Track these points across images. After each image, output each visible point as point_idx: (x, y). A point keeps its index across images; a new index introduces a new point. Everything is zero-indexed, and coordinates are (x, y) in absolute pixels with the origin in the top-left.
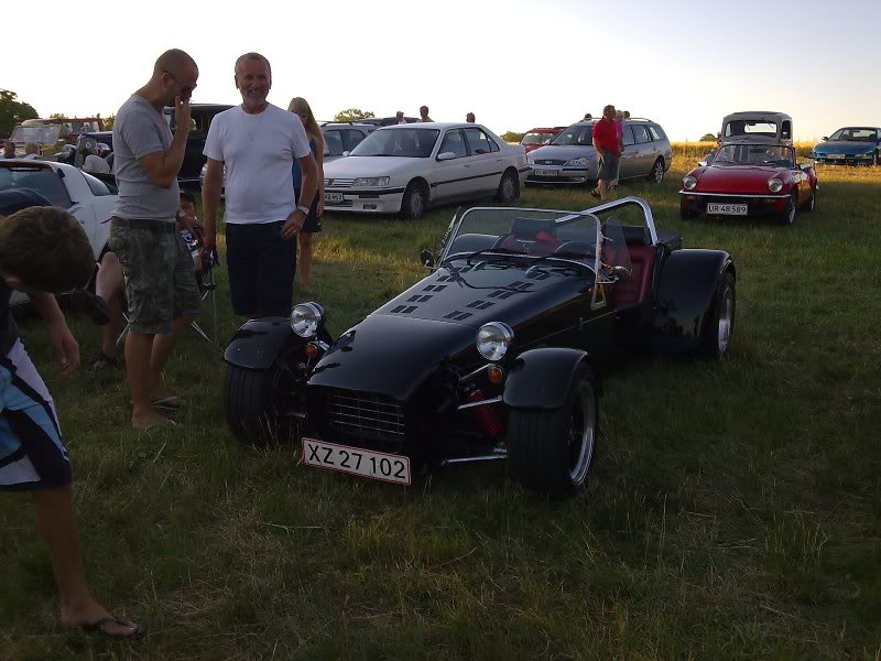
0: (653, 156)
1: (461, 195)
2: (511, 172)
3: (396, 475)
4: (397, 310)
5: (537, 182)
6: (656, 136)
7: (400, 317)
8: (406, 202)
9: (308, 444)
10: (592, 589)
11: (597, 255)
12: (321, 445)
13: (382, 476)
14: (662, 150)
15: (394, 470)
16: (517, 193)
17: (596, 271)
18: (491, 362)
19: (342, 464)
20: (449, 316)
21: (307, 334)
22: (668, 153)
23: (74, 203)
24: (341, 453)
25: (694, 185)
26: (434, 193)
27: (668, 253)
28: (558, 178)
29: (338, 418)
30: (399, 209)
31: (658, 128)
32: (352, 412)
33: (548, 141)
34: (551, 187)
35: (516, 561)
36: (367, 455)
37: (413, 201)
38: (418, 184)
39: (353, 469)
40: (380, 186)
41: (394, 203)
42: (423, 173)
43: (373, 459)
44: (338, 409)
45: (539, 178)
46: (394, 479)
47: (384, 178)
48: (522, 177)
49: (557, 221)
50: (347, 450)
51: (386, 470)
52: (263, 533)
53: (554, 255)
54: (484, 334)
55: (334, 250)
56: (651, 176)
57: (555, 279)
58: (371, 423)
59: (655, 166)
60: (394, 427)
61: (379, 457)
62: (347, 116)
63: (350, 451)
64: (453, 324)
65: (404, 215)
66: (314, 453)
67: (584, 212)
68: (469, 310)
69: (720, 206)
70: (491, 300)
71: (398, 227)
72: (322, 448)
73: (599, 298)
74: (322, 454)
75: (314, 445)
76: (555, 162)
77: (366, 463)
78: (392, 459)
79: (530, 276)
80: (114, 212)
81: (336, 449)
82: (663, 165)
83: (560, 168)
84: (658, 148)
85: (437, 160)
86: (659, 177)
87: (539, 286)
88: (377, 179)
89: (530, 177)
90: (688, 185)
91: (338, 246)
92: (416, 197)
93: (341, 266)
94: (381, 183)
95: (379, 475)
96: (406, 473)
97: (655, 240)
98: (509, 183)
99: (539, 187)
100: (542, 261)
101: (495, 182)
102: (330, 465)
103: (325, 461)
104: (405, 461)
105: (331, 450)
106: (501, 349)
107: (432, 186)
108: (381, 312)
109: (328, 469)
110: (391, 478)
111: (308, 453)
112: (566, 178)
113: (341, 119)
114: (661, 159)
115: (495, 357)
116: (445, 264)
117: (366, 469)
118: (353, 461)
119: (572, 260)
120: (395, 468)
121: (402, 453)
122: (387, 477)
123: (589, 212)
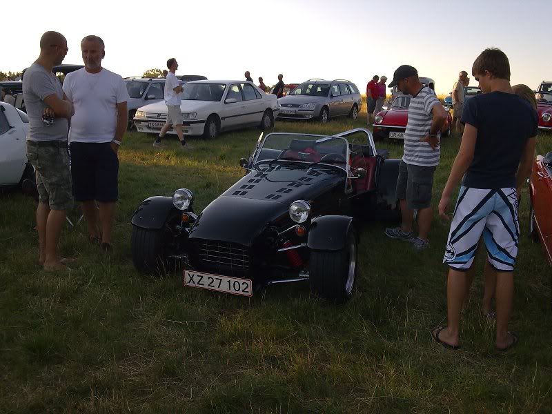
0: (351, 103)
1: (238, 125)
2: (269, 111)
3: (243, 291)
4: (236, 193)
5: (284, 118)
6: (353, 91)
7: (239, 198)
8: (207, 129)
9: (188, 274)
10: (367, 352)
11: (348, 161)
12: (196, 274)
13: (235, 292)
14: (356, 99)
15: (243, 287)
16: (272, 124)
17: (347, 171)
18: (297, 223)
19: (209, 285)
20: (268, 197)
21: (183, 208)
22: (359, 101)
23: (11, 127)
24: (209, 278)
25: (381, 121)
26: (223, 123)
27: (383, 161)
28: (296, 115)
29: (205, 257)
30: (202, 132)
31: (354, 86)
32: (215, 254)
33: (288, 93)
34: (292, 121)
35: (320, 338)
36: (225, 279)
37: (211, 128)
38: (214, 117)
39: (216, 288)
40: (191, 118)
41: (199, 129)
42: (216, 111)
43: (229, 282)
44: (205, 252)
45: (284, 115)
46: (242, 293)
47: (193, 114)
48: (275, 114)
49: (317, 141)
50: (212, 276)
51: (237, 288)
52: (167, 326)
53: (321, 162)
54: (294, 207)
55: (167, 158)
56: (350, 115)
57: (324, 176)
58: (225, 260)
59: (353, 108)
60: (241, 263)
61: (233, 280)
62: (152, 73)
63: (214, 277)
64: (272, 202)
65: (205, 136)
66: (191, 279)
67: (334, 136)
68: (279, 194)
69: (397, 133)
70: (290, 188)
71: (203, 144)
72: (196, 275)
73: (349, 187)
74: (196, 279)
75: (191, 274)
76: (294, 106)
77: (224, 284)
78: (241, 281)
79: (310, 174)
80: (29, 138)
81: (206, 276)
82: (357, 108)
83: (297, 109)
84: (354, 99)
85: (225, 103)
86: (354, 115)
87: (316, 180)
88: (189, 114)
89: (280, 115)
90: (378, 120)
91: (169, 156)
92: (212, 126)
93: (173, 168)
94: (191, 117)
95: (232, 291)
96: (249, 289)
97: (375, 153)
98: (267, 118)
99: (284, 120)
100: (315, 165)
101: (259, 117)
102: (201, 286)
103: (198, 283)
104: (249, 282)
105: (202, 277)
106: (304, 216)
107: (223, 119)
108: (226, 195)
109: (200, 288)
110: (240, 292)
111: (187, 279)
112: (301, 116)
113: (147, 75)
114: (356, 105)
115: (301, 221)
116: (256, 167)
117: (224, 288)
118: (216, 283)
119: (331, 164)
120: (243, 286)
121: (247, 278)
122: (238, 292)
123: (337, 136)
